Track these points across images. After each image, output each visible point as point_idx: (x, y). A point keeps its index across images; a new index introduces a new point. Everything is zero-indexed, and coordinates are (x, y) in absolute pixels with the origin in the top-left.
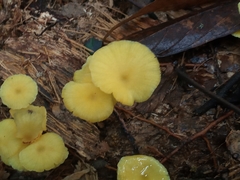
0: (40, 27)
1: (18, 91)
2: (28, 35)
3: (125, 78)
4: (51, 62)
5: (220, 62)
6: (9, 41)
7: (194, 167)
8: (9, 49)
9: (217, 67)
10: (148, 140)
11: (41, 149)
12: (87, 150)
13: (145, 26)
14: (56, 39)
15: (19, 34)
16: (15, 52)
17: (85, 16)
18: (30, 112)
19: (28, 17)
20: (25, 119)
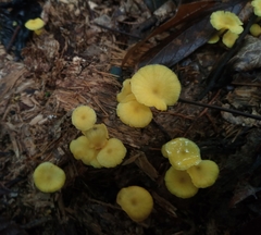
0: (77, 68)
1: (84, 118)
2: (70, 75)
3: (156, 92)
4: (92, 90)
5: (201, 62)
6: (58, 82)
7: (202, 134)
8: (61, 88)
9: (199, 65)
10: (171, 125)
11: (110, 151)
12: (136, 143)
13: (145, 50)
14: (90, 74)
15: (64, 76)
16: (65, 89)
17: (103, 52)
18: (95, 129)
19: (65, 63)
20: (93, 134)
